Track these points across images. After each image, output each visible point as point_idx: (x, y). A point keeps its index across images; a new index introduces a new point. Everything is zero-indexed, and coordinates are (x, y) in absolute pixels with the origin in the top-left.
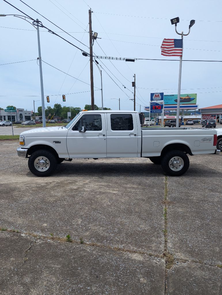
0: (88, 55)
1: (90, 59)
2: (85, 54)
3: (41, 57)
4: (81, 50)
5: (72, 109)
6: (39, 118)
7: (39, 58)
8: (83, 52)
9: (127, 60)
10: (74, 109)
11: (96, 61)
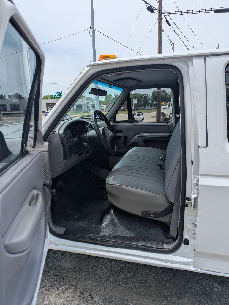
0: (155, 11)
1: (158, 18)
2: (151, 9)
3: (94, 25)
4: (146, 2)
5: (138, 96)
6: (107, 106)
7: (92, 27)
8: (148, 5)
9: (216, 11)
10: (141, 95)
11: (167, 21)
